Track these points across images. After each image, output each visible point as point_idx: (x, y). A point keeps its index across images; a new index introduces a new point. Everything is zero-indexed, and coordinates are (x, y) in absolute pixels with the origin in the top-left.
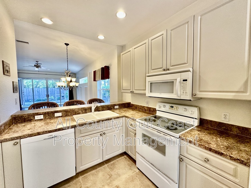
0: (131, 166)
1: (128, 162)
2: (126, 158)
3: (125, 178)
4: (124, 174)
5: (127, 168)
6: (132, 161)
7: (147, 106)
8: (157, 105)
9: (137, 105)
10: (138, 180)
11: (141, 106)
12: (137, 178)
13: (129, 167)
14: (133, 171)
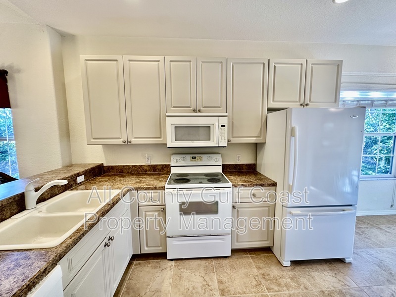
0: (158, 266)
1: (149, 265)
2: (139, 264)
3: (169, 285)
4: (163, 282)
5: (157, 272)
6: (153, 259)
7: (149, 163)
8: (172, 159)
9: (124, 166)
10: (185, 271)
11: (134, 166)
12: (182, 270)
13: (158, 270)
14: (169, 268)
